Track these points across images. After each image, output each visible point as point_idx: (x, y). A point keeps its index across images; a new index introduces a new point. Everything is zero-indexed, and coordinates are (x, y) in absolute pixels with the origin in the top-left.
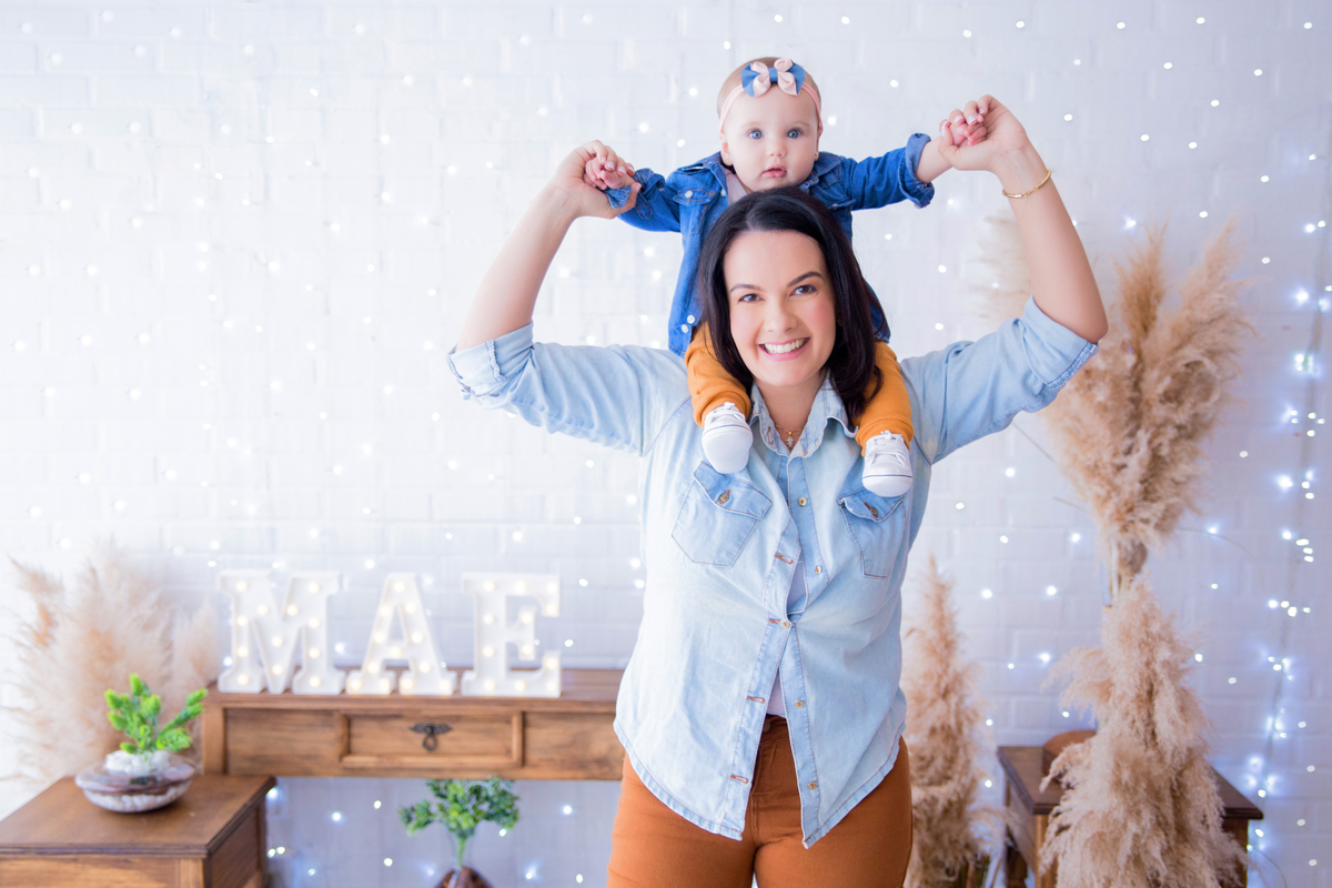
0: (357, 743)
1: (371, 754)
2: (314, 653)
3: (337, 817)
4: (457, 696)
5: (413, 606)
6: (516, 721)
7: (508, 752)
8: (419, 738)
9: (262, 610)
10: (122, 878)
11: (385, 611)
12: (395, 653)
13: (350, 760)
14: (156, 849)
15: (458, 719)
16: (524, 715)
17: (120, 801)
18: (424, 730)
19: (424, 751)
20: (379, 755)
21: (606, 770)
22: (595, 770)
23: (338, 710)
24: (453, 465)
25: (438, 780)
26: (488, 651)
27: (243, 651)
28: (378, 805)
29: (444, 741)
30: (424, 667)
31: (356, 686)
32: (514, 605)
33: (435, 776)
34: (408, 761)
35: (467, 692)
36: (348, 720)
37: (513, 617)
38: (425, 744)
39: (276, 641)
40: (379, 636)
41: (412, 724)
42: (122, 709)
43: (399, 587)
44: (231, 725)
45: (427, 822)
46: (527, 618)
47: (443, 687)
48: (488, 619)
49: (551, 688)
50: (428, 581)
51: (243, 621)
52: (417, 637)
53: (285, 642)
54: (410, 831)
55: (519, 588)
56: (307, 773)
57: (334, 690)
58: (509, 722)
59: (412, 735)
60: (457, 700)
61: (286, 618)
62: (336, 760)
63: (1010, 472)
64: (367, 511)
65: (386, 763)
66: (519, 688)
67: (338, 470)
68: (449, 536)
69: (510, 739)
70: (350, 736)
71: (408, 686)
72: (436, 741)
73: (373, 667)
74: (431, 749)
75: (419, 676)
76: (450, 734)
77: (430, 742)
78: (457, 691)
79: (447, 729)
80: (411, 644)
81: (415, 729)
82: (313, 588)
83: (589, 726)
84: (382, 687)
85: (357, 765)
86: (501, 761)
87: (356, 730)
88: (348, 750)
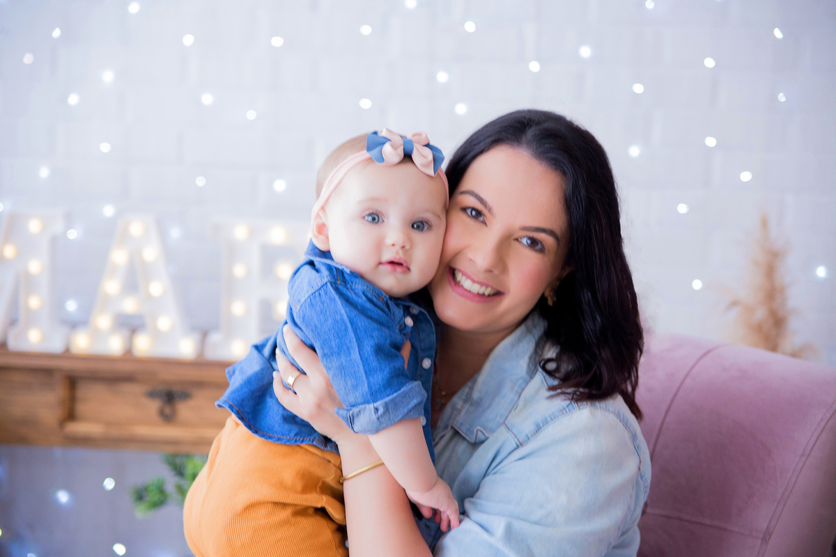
0: (82, 408)
1: (98, 421)
2: (34, 302)
3: (63, 496)
4: (200, 359)
5: (151, 253)
8: (154, 406)
11: (119, 257)
12: (130, 306)
13: (73, 428)
15: (200, 384)
18: (161, 396)
19: (160, 419)
20: (107, 423)
23: (59, 370)
25: (175, 455)
26: (238, 308)
28: (108, 484)
29: (184, 410)
30: (163, 324)
31: (82, 343)
32: (270, 255)
33: (171, 449)
34: (142, 431)
35: (213, 354)
36: (73, 381)
37: (267, 269)
38: (161, 412)
40: (112, 286)
41: (147, 389)
43: (136, 229)
45: (160, 504)
47: (186, 348)
48: (239, 271)
50: (175, 233)
52: (155, 289)
54: (141, 512)
55: (278, 235)
56: (22, 441)
57: (56, 346)
59: (147, 401)
60: (200, 363)
62: (57, 426)
65: (115, 432)
70: (73, 399)
71: (143, 346)
72: (174, 409)
73: (103, 322)
74: (168, 417)
75: (157, 335)
76: (192, 403)
77: (168, 410)
78: (201, 352)
79: (186, 396)
80: (149, 297)
81: (152, 395)
82: (34, 226)
84: (114, 345)
85: (81, 434)
87: (80, 393)
88: (71, 415)
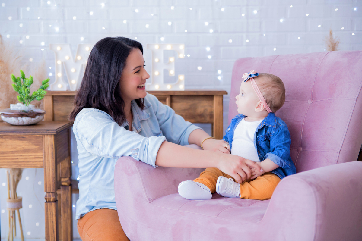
6: (168, 100)
9: (67, 58)
10: (21, 144)
14: (35, 131)
16: (171, 97)
17: (18, 119)
21: (203, 119)
22: (199, 119)
24: (137, 11)
26: (156, 73)
27: (60, 75)
32: (167, 54)
37: (166, 59)
39: (73, 70)
42: (17, 83)
44: (55, 103)
46: (172, 59)
48: (156, 60)
49: (181, 88)
51: (59, 62)
53: (76, 71)
55: (169, 47)
58: (165, 100)
61: (76, 61)
63: (355, 9)
64: (104, 28)
66: (169, 88)
67: (91, 13)
83: (196, 101)
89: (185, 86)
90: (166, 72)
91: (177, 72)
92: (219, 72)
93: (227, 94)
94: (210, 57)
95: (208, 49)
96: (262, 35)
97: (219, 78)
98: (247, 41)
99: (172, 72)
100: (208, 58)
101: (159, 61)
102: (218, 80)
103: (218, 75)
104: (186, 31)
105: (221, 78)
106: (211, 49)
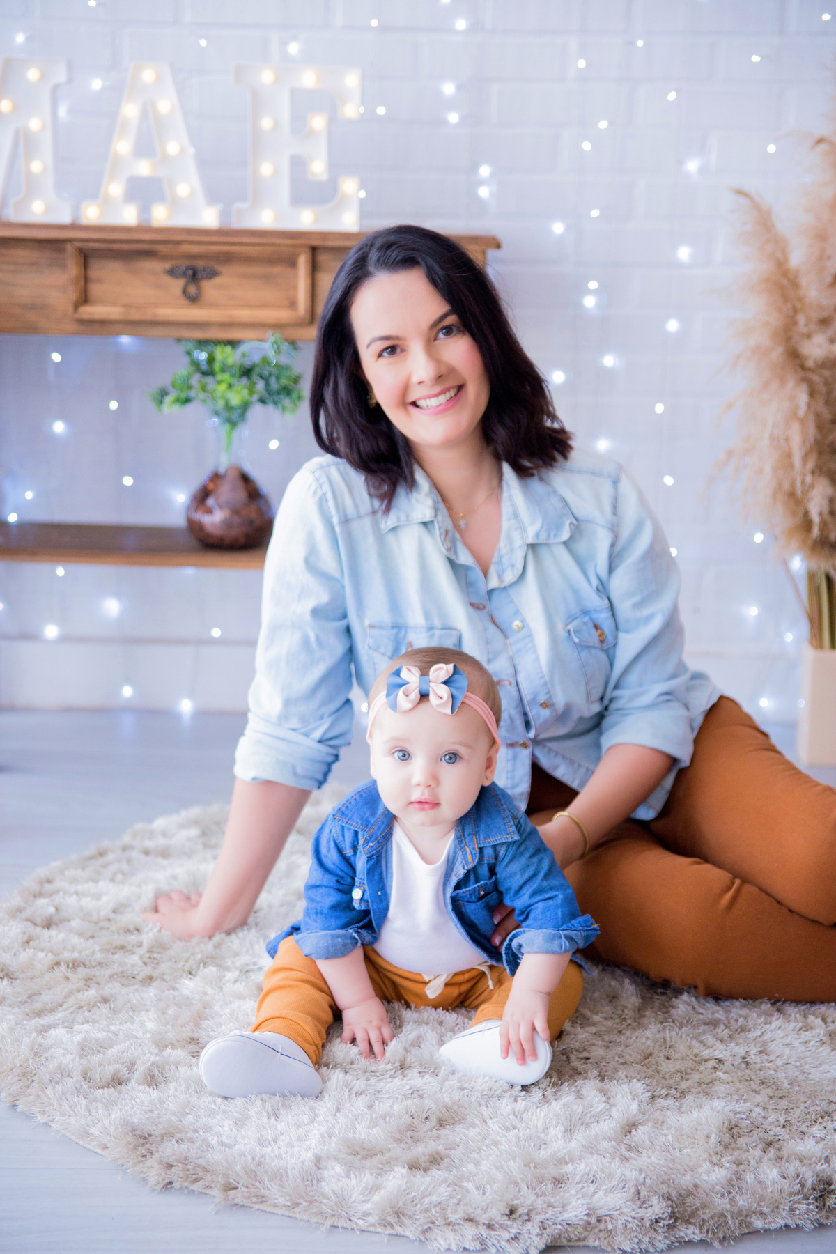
0: (95, 289)
1: (114, 304)
2: (36, 167)
3: (59, 427)
4: (226, 227)
5: (167, 106)
6: (303, 261)
7: (293, 304)
8: (177, 285)
11: (130, 111)
12: (144, 168)
13: (89, 311)
15: (227, 259)
16: (314, 250)
18: (184, 274)
19: (184, 301)
20: (125, 306)
23: (71, 241)
26: (266, 170)
28: (114, 405)
29: (210, 288)
30: (183, 190)
31: (92, 214)
32: (303, 104)
33: (198, 335)
34: (165, 313)
35: (239, 224)
36: (85, 254)
37: (299, 125)
38: (184, 292)
40: (123, 147)
41: (167, 265)
43: (148, 76)
45: (187, 400)
46: (318, 123)
47: (209, 218)
48: (266, 123)
49: (348, 222)
52: (172, 148)
54: (166, 408)
55: (309, 79)
56: (32, 329)
57: (65, 218)
58: (293, 263)
59: (168, 280)
62: (71, 309)
65: (135, 315)
66: (306, 220)
68: (203, 43)
69: (295, 287)
70: (86, 280)
71: (160, 216)
72: (199, 288)
73: (116, 189)
74: (194, 299)
75: (175, 204)
76: (217, 280)
77: (192, 290)
79: (213, 274)
80: (165, 158)
81: (172, 272)
82: (32, 75)
84: (128, 216)
85: (97, 317)
86: (283, 315)
87: (94, 273)
88: (84, 299)
89: (363, 215)
90: (299, 165)
91: (338, 168)
92: (485, 171)
93: (498, 246)
94: (453, 118)
95: (449, 89)
96: (632, 43)
97: (484, 192)
98: (582, 64)
99: (319, 168)
100: (444, 122)
101: (277, 126)
102: (480, 202)
103: (481, 183)
104: (374, 23)
105: (491, 194)
106: (459, 88)
